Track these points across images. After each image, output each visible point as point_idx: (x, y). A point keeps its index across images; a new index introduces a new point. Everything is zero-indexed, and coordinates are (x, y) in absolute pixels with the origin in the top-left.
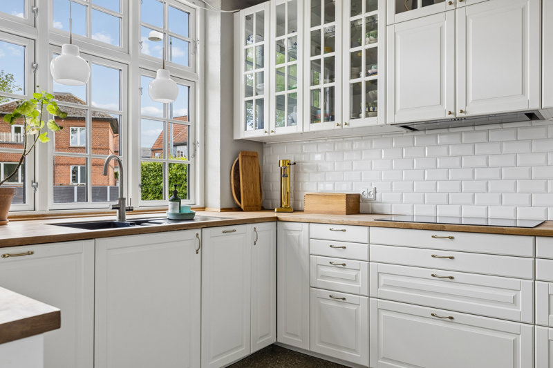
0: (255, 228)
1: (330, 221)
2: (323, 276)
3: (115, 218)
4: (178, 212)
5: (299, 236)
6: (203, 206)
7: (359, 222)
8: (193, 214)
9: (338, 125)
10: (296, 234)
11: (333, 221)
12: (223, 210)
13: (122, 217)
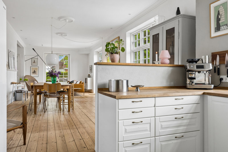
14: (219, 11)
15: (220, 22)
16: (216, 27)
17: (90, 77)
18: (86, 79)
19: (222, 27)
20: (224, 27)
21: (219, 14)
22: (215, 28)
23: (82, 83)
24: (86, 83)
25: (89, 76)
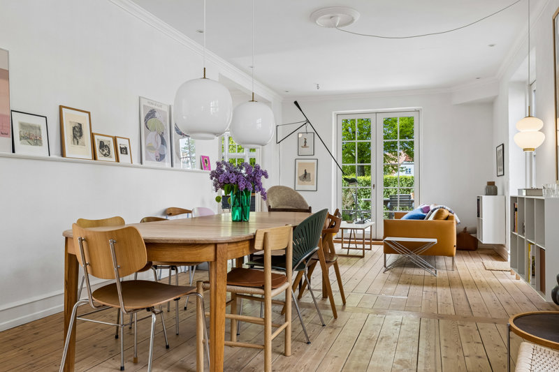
17: (496, 194)
18: (478, 200)
23: (447, 218)
24: (478, 216)
25: (492, 189)
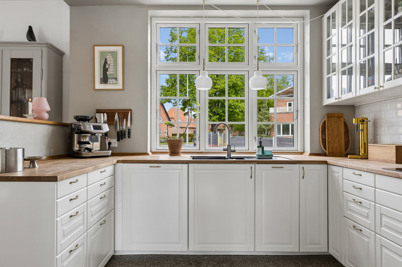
0: (303, 168)
1: (352, 166)
2: (350, 210)
3: (226, 155)
4: (261, 154)
5: (338, 176)
6: (302, 151)
7: (368, 169)
8: (272, 156)
9: (375, 88)
10: (336, 175)
11: (354, 167)
12: (311, 154)
13: (229, 155)
14: (106, 59)
15: (107, 73)
16: (102, 77)
19: (111, 80)
20: (113, 80)
21: (106, 62)
22: (101, 79)
